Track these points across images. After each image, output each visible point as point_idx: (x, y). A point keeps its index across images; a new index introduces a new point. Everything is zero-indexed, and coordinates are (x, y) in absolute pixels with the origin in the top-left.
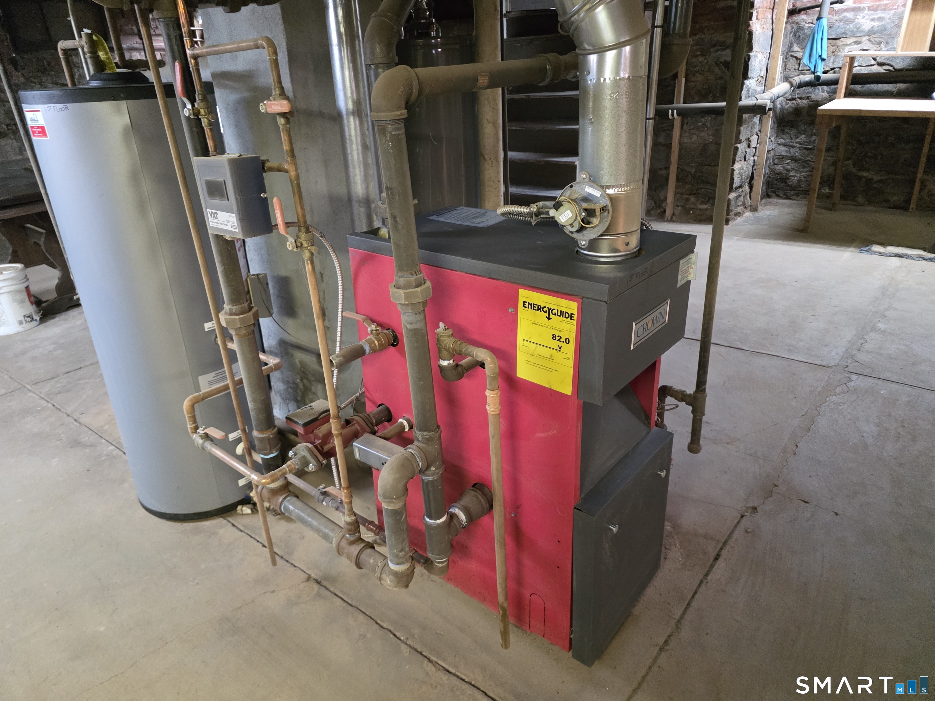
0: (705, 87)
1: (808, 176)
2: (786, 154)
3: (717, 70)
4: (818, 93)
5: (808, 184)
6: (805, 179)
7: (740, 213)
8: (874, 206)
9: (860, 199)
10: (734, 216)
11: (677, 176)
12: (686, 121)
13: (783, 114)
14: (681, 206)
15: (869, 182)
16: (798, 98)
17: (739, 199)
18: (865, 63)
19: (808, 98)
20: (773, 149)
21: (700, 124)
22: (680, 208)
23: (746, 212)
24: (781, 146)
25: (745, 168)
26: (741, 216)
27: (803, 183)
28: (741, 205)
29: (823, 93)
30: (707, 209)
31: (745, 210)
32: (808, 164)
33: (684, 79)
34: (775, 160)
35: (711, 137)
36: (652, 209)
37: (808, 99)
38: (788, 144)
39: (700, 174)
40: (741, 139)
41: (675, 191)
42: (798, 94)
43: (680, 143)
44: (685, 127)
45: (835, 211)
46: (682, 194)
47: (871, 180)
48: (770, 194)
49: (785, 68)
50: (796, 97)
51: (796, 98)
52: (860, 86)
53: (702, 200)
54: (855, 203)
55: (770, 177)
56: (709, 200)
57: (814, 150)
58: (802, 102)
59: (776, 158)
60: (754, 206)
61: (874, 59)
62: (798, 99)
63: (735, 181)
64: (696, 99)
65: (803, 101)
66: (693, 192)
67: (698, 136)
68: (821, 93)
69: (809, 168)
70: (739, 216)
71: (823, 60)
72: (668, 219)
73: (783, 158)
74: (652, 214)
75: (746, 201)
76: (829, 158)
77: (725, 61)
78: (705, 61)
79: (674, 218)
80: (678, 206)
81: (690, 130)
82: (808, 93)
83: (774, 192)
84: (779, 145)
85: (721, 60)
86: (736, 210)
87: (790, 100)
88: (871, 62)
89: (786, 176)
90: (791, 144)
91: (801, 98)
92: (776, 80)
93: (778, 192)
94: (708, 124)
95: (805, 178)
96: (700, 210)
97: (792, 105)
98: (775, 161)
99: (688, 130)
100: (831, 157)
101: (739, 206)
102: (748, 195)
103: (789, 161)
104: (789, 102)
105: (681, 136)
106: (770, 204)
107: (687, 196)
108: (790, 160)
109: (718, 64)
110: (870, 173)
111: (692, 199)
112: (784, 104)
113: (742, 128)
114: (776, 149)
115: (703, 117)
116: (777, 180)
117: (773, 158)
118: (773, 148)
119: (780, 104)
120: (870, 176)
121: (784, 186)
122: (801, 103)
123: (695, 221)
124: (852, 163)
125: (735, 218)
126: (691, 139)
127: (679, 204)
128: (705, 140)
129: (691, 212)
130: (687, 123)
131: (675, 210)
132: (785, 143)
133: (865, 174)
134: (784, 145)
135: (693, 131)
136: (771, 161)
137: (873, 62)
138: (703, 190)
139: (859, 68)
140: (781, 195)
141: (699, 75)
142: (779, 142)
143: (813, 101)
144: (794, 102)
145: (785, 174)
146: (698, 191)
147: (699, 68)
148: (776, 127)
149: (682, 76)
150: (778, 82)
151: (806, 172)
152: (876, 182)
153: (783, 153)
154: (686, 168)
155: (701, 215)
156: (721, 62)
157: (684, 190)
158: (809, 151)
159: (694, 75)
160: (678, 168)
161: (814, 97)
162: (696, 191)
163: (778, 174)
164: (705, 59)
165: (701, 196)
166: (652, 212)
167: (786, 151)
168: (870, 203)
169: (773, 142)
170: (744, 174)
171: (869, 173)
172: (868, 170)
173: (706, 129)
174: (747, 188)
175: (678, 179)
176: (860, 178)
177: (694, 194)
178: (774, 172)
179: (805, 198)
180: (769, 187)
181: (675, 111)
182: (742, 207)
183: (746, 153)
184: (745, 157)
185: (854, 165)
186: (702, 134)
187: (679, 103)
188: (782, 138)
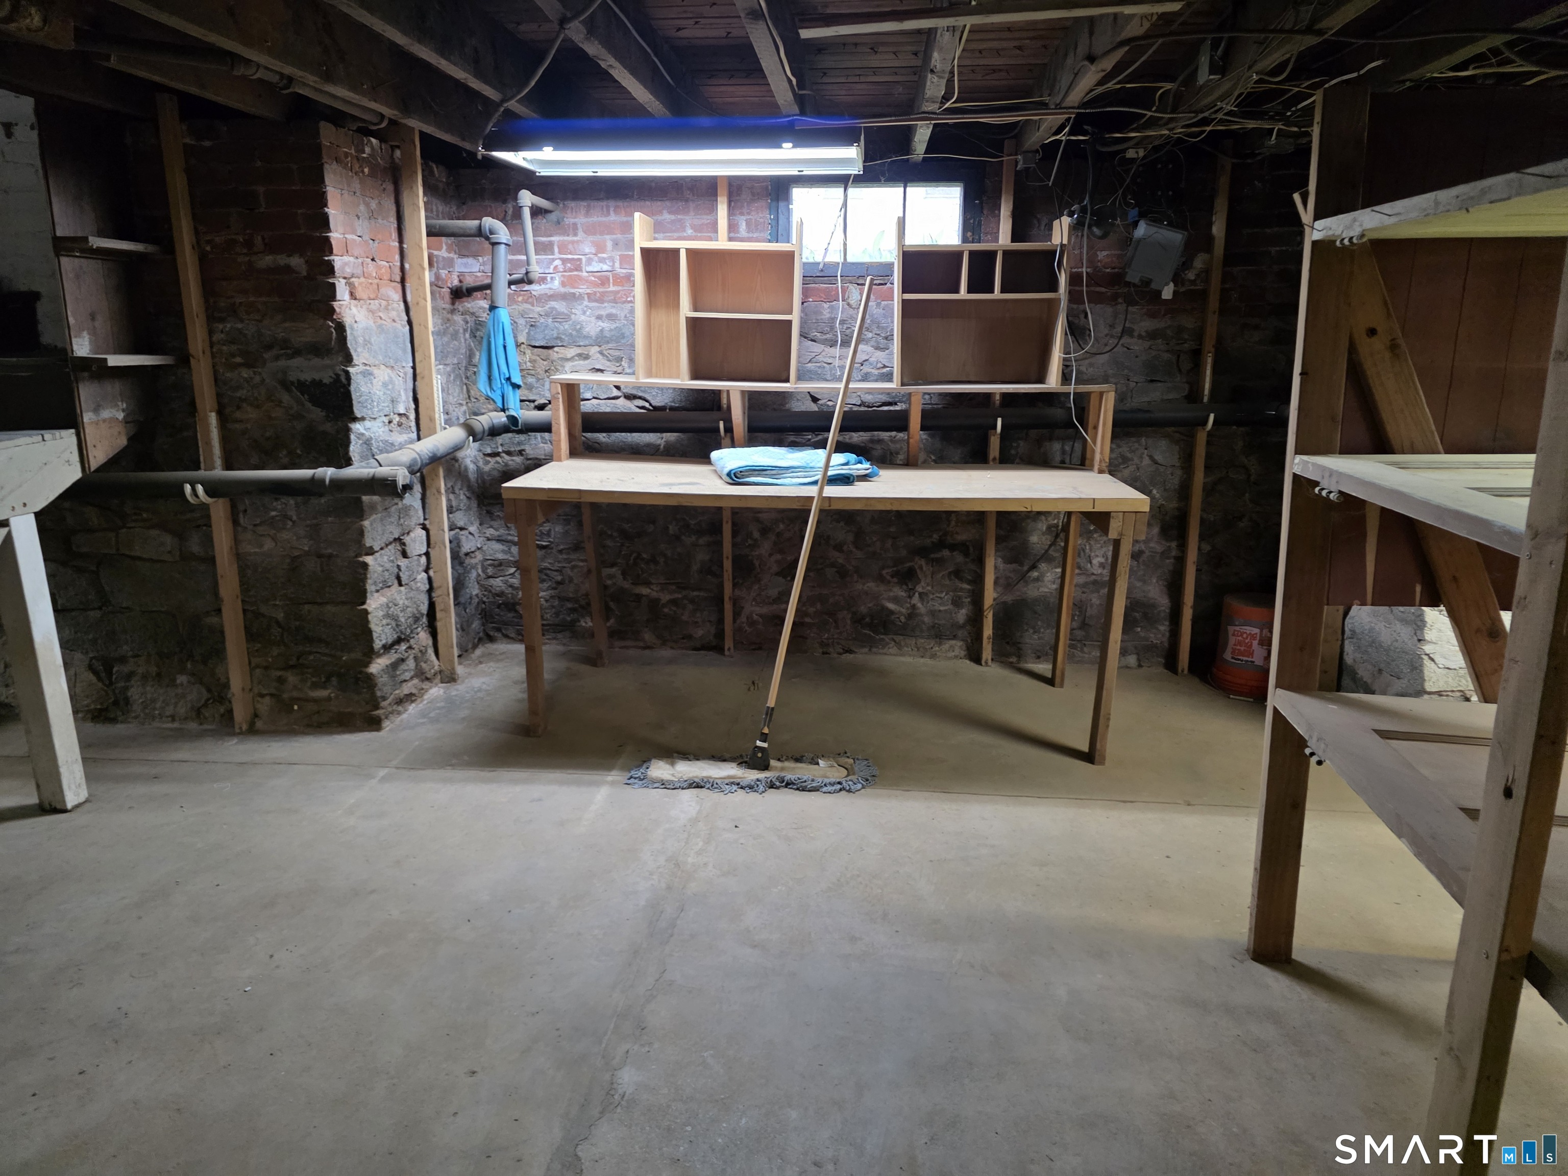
0: (268, 434)
1: (552, 597)
2: (505, 557)
3: (286, 398)
4: (536, 445)
5: (555, 613)
6: (549, 604)
7: (411, 694)
8: (672, 648)
9: (648, 636)
10: (395, 707)
11: (245, 627)
12: (241, 508)
13: (484, 482)
14: (272, 695)
15: (654, 603)
16: (504, 452)
17: (403, 667)
18: (604, 393)
19: (521, 453)
20: (479, 549)
21: (273, 513)
22: (267, 700)
23: (431, 688)
24: (494, 542)
25: (401, 602)
26: (419, 700)
27: (547, 611)
28: (412, 678)
29: (545, 445)
30: (329, 699)
31: (426, 685)
32: (546, 575)
33: (213, 418)
34: (487, 569)
35: (305, 541)
36: (205, 705)
37: (522, 455)
38: (503, 538)
39: (298, 623)
40: (368, 545)
41: (250, 663)
42: (502, 445)
43: (239, 557)
44: (242, 520)
45: (603, 665)
46: (266, 668)
47: (657, 600)
48: (491, 633)
49: (469, 397)
50: (500, 450)
51: (499, 452)
52: (604, 435)
53: (314, 679)
54: (641, 644)
55: (484, 603)
56: (328, 679)
57: (552, 548)
58: (513, 460)
59: (490, 565)
60: (447, 673)
61: (618, 388)
62: (503, 455)
63: (375, 635)
64: (254, 460)
65: (514, 458)
66: (291, 663)
67: (274, 539)
68: (542, 445)
69: (550, 583)
70: (413, 701)
71: (516, 386)
72: (241, 728)
73: (500, 565)
74: (205, 718)
75: (423, 665)
76: (581, 564)
77: (299, 381)
78: (257, 379)
79: (259, 724)
80: (262, 696)
81: (255, 525)
82: (519, 444)
83: (498, 630)
84: (489, 539)
85: (291, 379)
86: (397, 692)
87: (489, 455)
88: (612, 392)
89: (512, 598)
90: (510, 538)
91: (509, 453)
92: (438, 422)
93: (505, 628)
94: (289, 513)
95: (547, 601)
96: (315, 701)
97: (496, 465)
98: (489, 571)
99: (250, 527)
100: (582, 561)
101: (405, 681)
102: (431, 651)
103: (512, 570)
104: (488, 459)
105: (236, 541)
106: (490, 656)
107: (279, 673)
108: (515, 569)
109: (286, 385)
110: (652, 590)
111: (292, 678)
112: (481, 464)
113: (366, 523)
114: (485, 548)
115: (277, 499)
116: (499, 606)
117: (483, 566)
118: (479, 546)
119: (474, 463)
120: (654, 595)
121: (514, 617)
122: (510, 462)
123: (308, 726)
124: (620, 572)
125: (400, 708)
126: (261, 546)
127: (265, 692)
128: (292, 548)
129: (296, 707)
130: (245, 511)
131: (258, 706)
132: (499, 536)
133: (645, 591)
134: (499, 540)
135: (260, 530)
136: (480, 571)
137: (616, 393)
138: (311, 657)
139: (595, 401)
140: (513, 635)
141: (249, 409)
142: (488, 535)
143: (530, 459)
144: (498, 459)
145: (510, 596)
146: (301, 661)
147: (245, 391)
148: (476, 505)
149: (208, 407)
150: (441, 424)
151: (547, 590)
152: (664, 606)
153: (500, 556)
154: (264, 609)
155: (318, 712)
156: (292, 383)
157: (270, 660)
158: (544, 551)
159: (239, 408)
160: (244, 611)
161: (531, 452)
162: (298, 659)
163: (498, 595)
164: (255, 373)
165: (310, 670)
166: (207, 713)
167: (503, 551)
168: (664, 643)
169: (476, 535)
170: (401, 615)
171: (650, 589)
172: (647, 584)
173: (290, 523)
174: (423, 637)
175: (251, 635)
176: (639, 597)
177: (293, 667)
178: (490, 591)
179: (554, 639)
180: (487, 621)
181: (200, 488)
182: (415, 681)
183: (400, 570)
184: (398, 578)
185: (624, 574)
186: (285, 535)
187: (212, 468)
188: (491, 527)
